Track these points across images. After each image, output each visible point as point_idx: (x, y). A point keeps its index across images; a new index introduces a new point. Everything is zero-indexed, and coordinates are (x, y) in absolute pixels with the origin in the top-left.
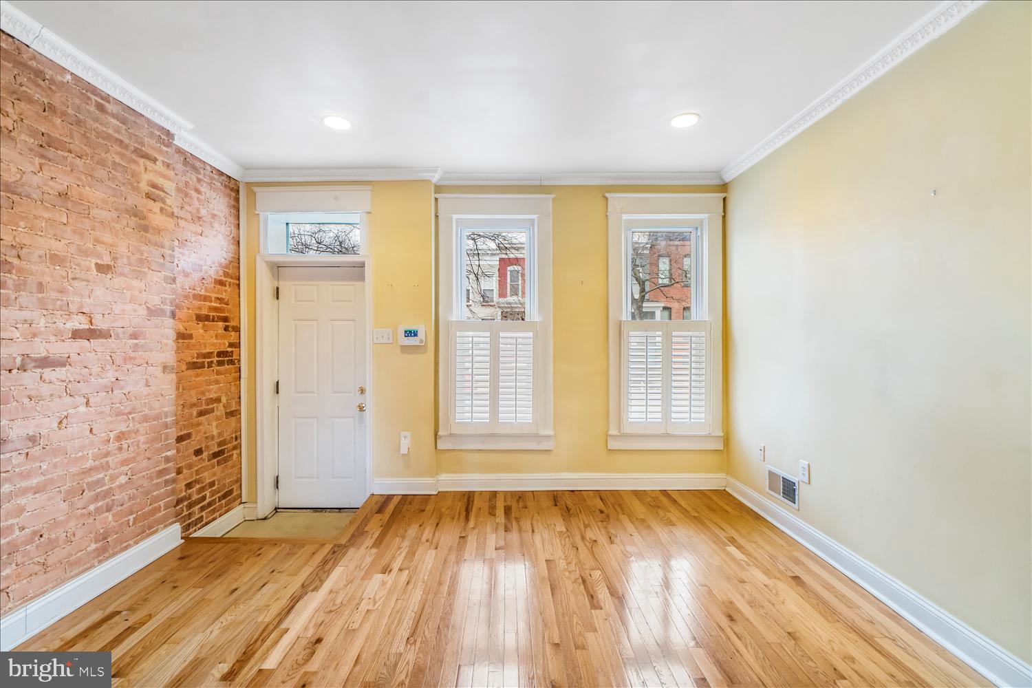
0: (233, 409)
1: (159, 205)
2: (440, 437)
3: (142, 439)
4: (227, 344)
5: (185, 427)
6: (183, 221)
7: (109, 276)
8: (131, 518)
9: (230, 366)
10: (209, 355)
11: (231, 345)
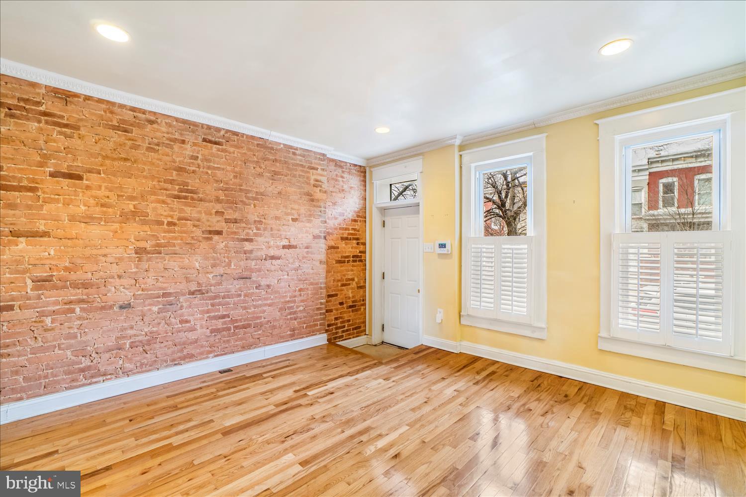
0: (362, 285)
1: (319, 188)
2: (463, 316)
3: (310, 292)
4: (358, 252)
5: (335, 290)
6: (334, 193)
7: (297, 223)
8: (305, 325)
9: (360, 263)
10: (348, 257)
11: (360, 252)
